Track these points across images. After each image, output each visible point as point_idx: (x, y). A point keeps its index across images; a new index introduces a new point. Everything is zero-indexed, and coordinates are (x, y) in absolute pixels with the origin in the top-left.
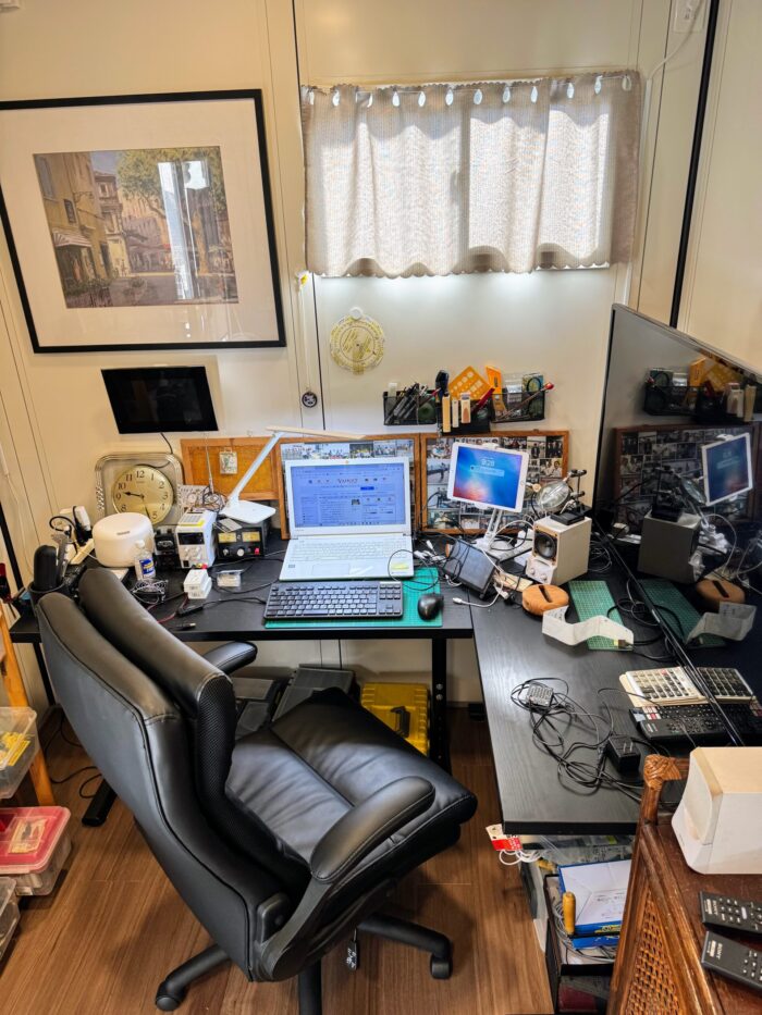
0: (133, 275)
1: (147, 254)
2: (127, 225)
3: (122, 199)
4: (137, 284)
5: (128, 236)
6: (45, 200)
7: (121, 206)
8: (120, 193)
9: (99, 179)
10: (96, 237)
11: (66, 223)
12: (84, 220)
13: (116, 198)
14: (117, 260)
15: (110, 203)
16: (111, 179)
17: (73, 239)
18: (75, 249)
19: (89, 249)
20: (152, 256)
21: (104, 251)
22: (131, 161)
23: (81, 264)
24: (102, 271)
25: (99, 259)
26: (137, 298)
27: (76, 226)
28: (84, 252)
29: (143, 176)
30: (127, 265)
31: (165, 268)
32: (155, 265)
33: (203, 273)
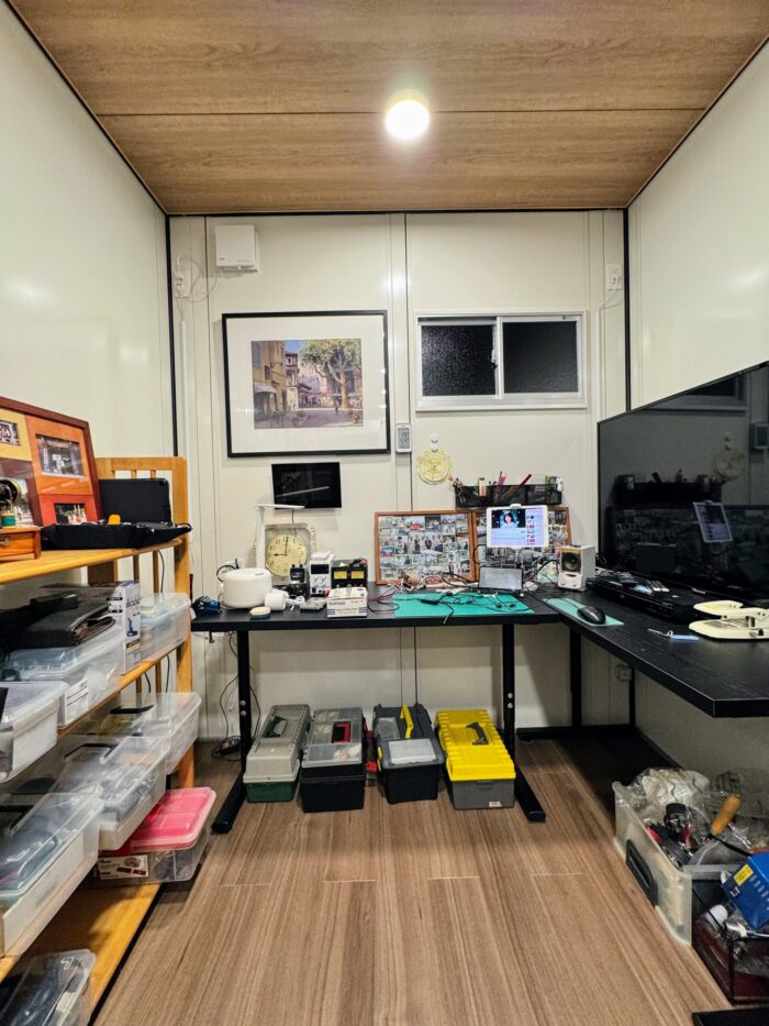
0: (300, 410)
1: (310, 398)
2: (300, 381)
3: (299, 366)
4: (301, 415)
5: (301, 387)
6: (254, 366)
7: (298, 370)
8: (299, 363)
9: (287, 355)
10: (280, 388)
11: (263, 379)
12: (275, 377)
13: (296, 366)
14: (291, 401)
15: (293, 368)
16: (295, 356)
17: (266, 388)
18: (266, 394)
19: (275, 394)
20: (314, 399)
21: (284, 395)
22: (308, 345)
23: (268, 403)
24: (281, 407)
25: (280, 400)
26: (300, 423)
27: (269, 381)
28: (272, 396)
29: (315, 354)
30: (297, 403)
31: (320, 406)
32: (314, 403)
33: (343, 408)
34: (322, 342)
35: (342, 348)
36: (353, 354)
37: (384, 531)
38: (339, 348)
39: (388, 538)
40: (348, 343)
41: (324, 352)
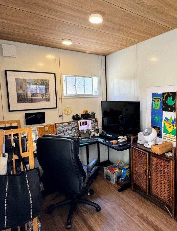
0: (32, 98)
2: (32, 90)
6: (16, 85)
9: (27, 83)
10: (25, 92)
11: (20, 89)
12: (24, 89)
14: (29, 95)
16: (30, 83)
17: (21, 92)
19: (24, 94)
20: (36, 95)
21: (27, 94)
22: (34, 81)
23: (22, 96)
24: (26, 97)
26: (32, 101)
27: (22, 90)
29: (36, 83)
30: (31, 96)
31: (38, 97)
32: (36, 96)
33: (44, 97)
34: (38, 80)
35: (44, 82)
36: (47, 83)
37: (58, 128)
38: (42, 82)
39: (59, 129)
40: (45, 80)
41: (38, 82)
